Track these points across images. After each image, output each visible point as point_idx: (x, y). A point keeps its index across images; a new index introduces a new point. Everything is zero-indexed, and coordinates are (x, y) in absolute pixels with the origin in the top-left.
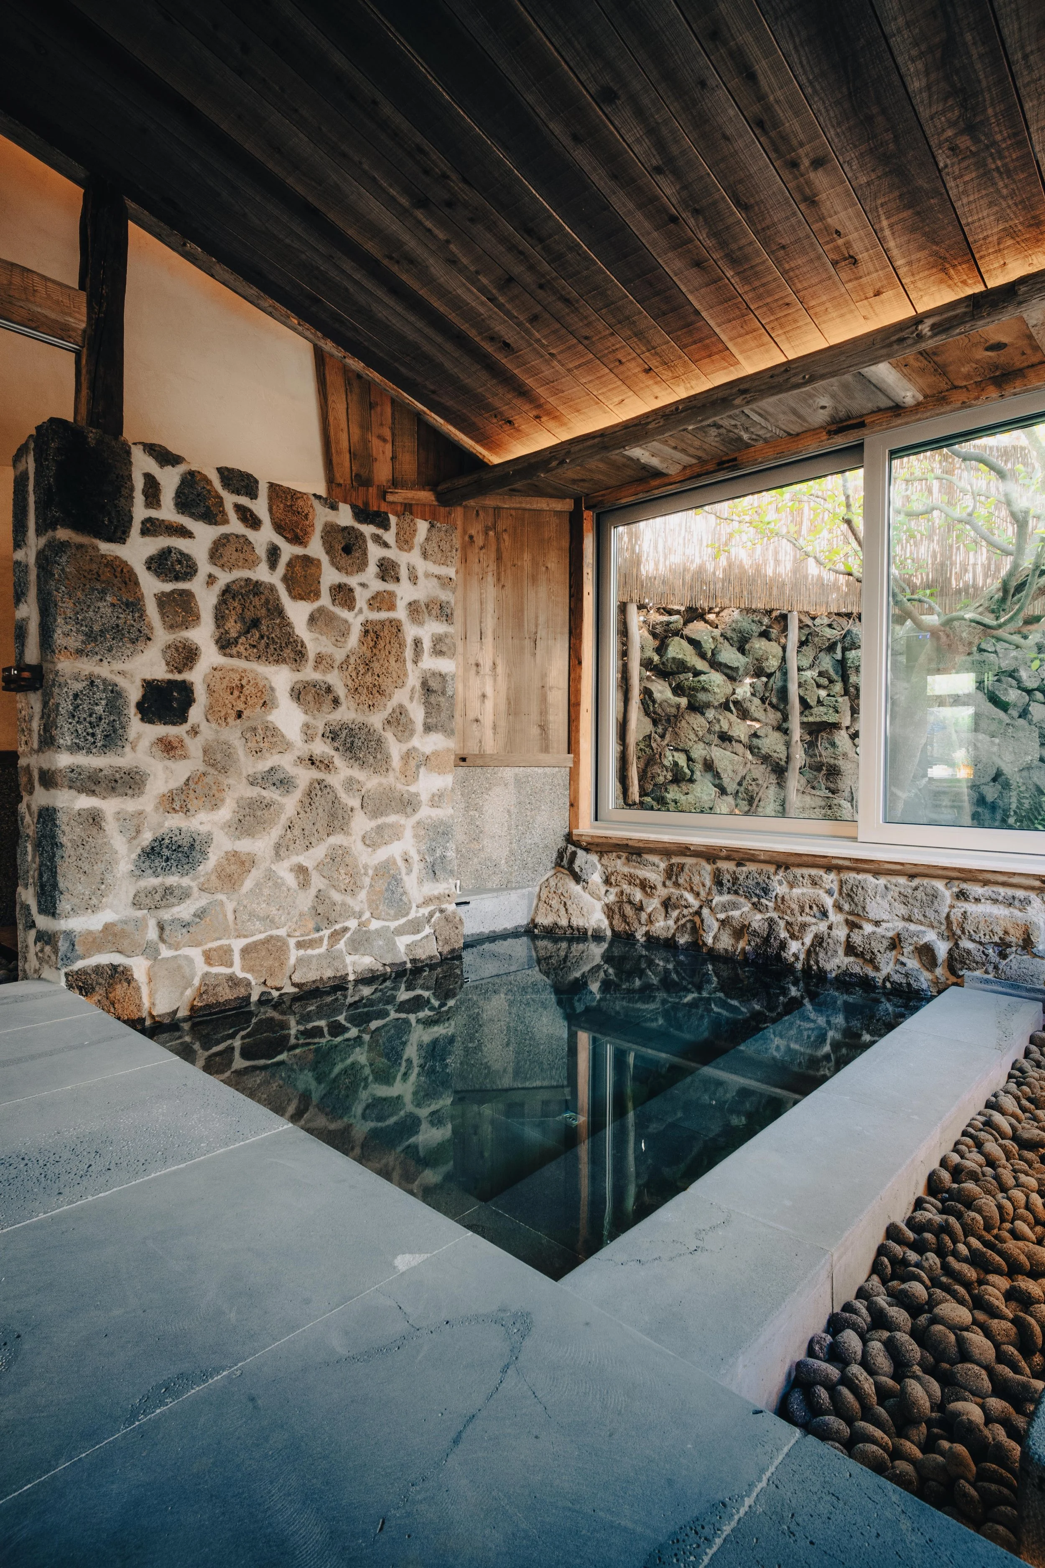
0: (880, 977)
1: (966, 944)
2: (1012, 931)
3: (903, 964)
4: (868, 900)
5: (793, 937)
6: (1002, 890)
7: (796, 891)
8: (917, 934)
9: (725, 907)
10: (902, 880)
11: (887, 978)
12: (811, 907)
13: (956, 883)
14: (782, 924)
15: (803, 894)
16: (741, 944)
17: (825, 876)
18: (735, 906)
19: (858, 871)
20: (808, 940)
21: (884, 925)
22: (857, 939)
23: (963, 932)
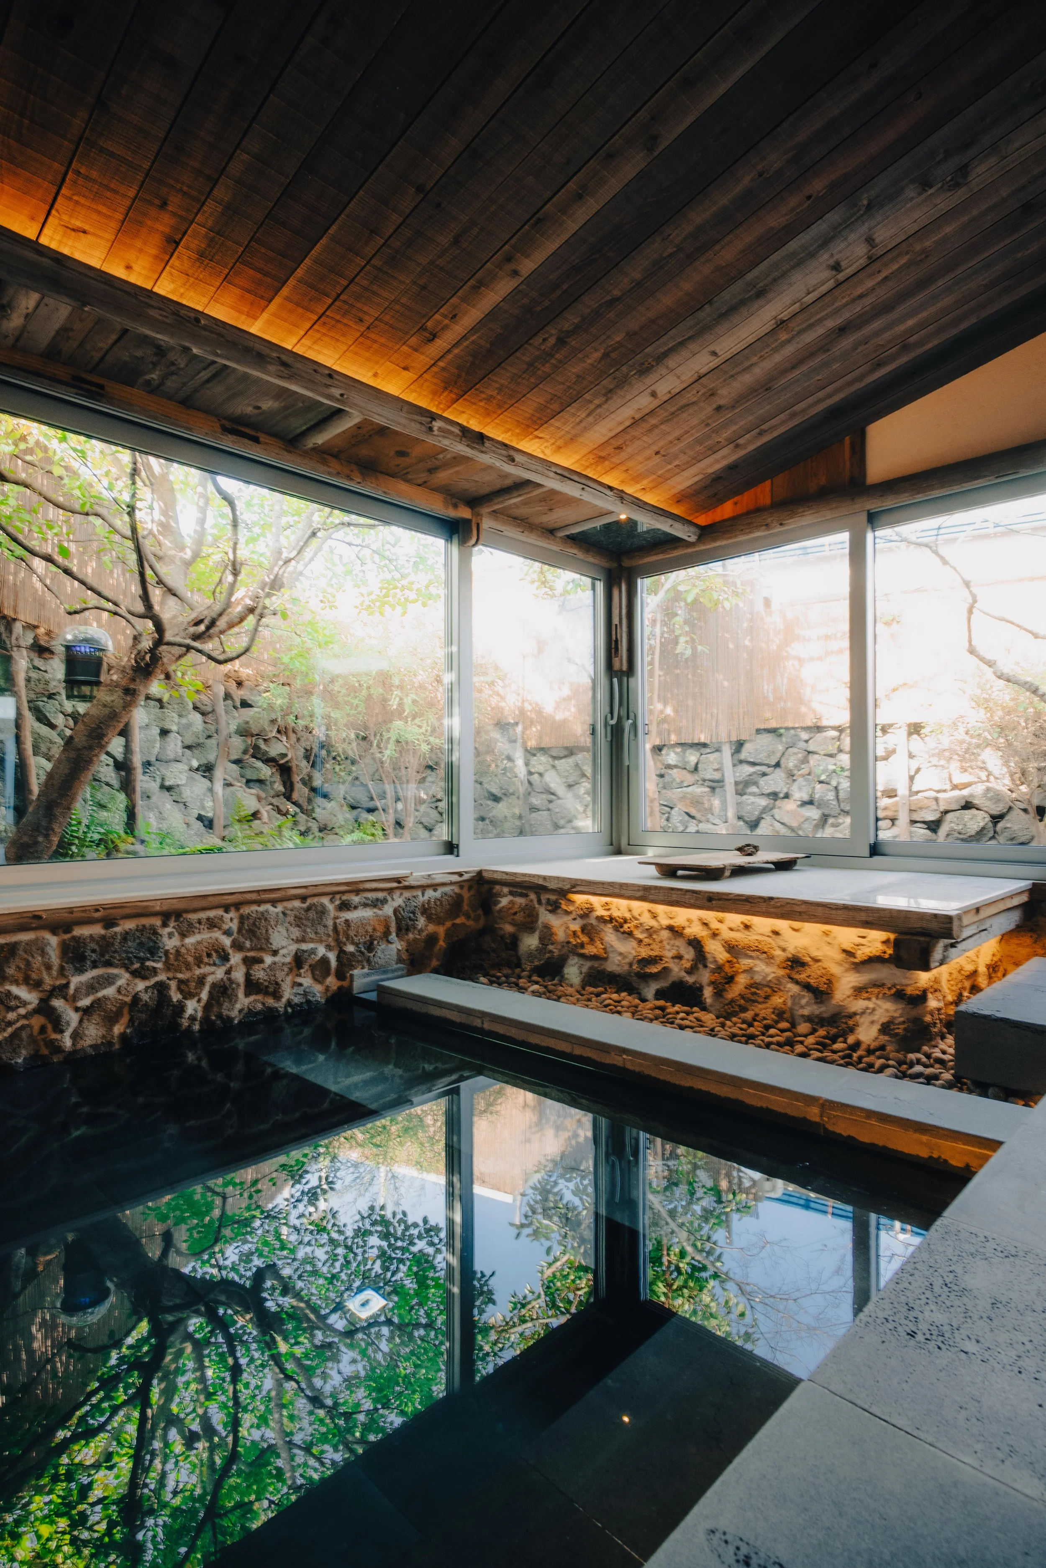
0: (280, 1005)
1: (350, 948)
2: (378, 927)
3: (300, 985)
4: (271, 931)
5: (187, 995)
6: (370, 895)
7: (190, 941)
8: (313, 952)
9: (91, 987)
10: (297, 904)
11: (289, 1003)
12: (209, 955)
13: (338, 896)
14: (173, 984)
15: (199, 943)
16: (117, 1029)
17: (225, 915)
18: (109, 981)
19: (259, 903)
20: (204, 995)
21: (282, 952)
22: (259, 974)
23: (348, 939)
